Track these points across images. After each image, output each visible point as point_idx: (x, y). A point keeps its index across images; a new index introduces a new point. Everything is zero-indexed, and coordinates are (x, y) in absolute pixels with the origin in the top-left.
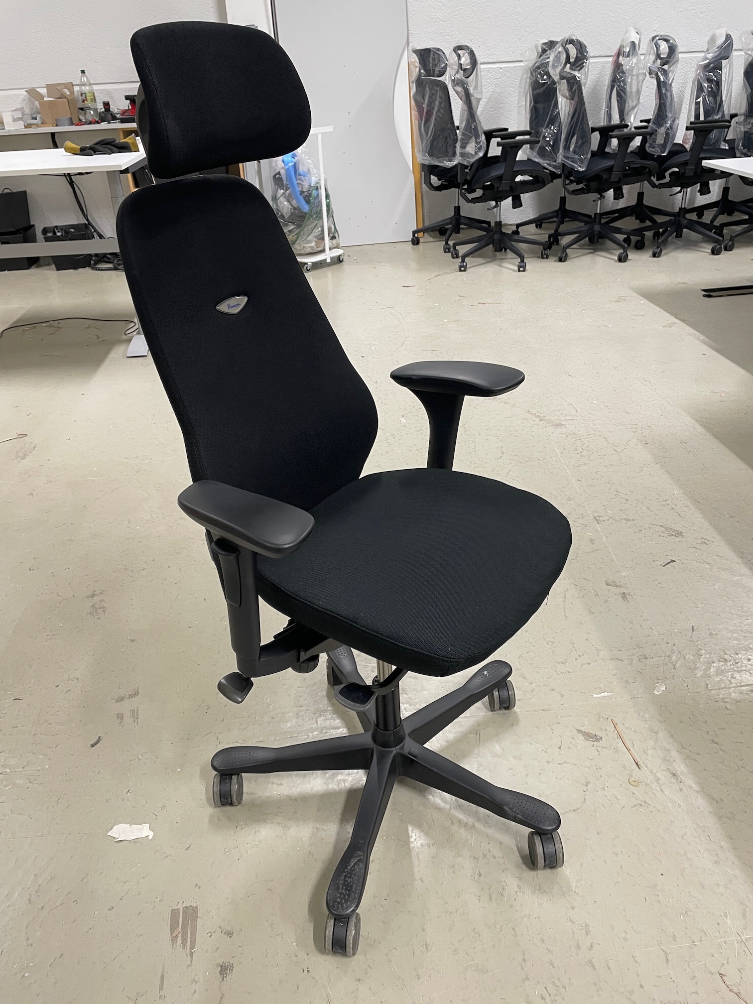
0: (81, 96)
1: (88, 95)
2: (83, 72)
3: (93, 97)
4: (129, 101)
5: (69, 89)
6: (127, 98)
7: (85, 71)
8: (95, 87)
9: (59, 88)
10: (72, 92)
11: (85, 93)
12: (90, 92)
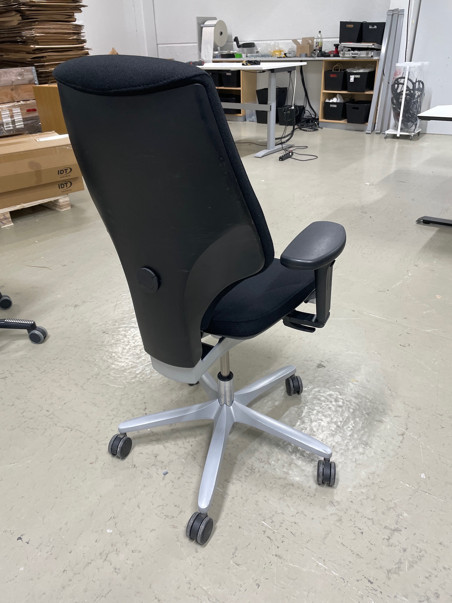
0: (316, 43)
1: (320, 43)
2: (320, 32)
3: (321, 45)
4: (335, 47)
5: (311, 40)
6: (335, 45)
7: (321, 32)
8: (324, 40)
9: (307, 40)
10: (313, 42)
11: (318, 42)
12: (321, 42)
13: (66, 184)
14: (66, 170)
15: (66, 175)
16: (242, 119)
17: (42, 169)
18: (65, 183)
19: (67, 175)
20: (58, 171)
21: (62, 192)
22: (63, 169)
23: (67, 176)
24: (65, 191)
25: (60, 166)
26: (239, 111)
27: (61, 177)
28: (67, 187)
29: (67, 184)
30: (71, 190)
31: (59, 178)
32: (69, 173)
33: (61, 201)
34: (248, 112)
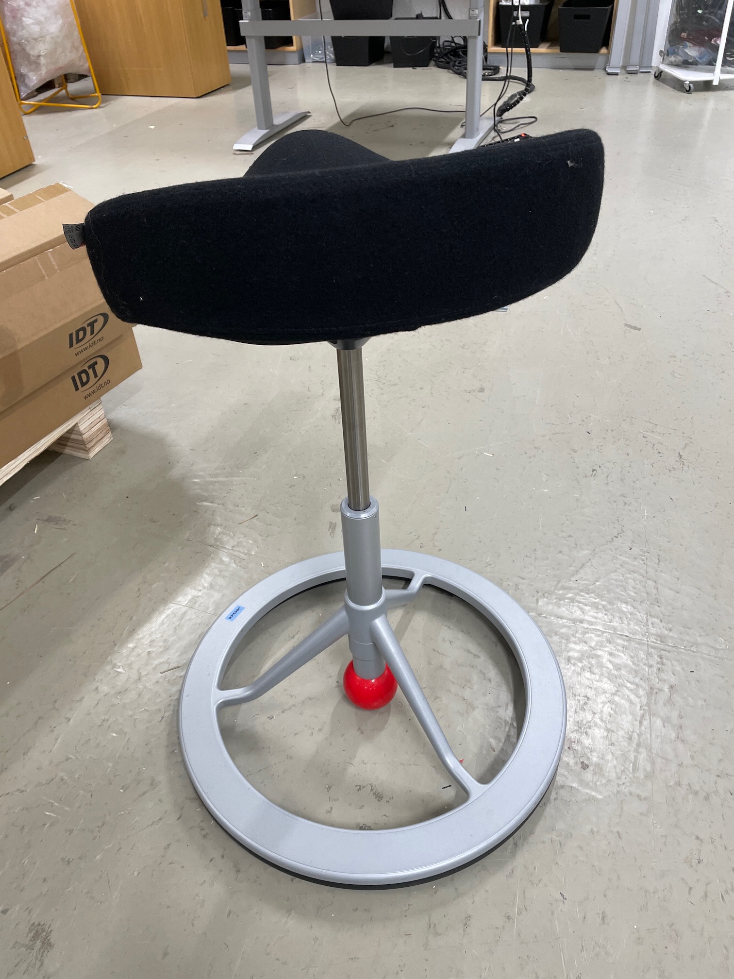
13: (92, 366)
14: (91, 325)
15: (91, 342)
16: (296, 58)
17: (20, 346)
18: (89, 368)
19: (93, 340)
20: (71, 335)
21: (86, 398)
22: (85, 325)
23: (94, 343)
24: (94, 392)
25: (76, 315)
26: (288, 41)
27: (77, 354)
28: (96, 376)
29: (95, 366)
30: (107, 383)
31: (72, 358)
32: (99, 332)
33: (82, 428)
34: (307, 40)
